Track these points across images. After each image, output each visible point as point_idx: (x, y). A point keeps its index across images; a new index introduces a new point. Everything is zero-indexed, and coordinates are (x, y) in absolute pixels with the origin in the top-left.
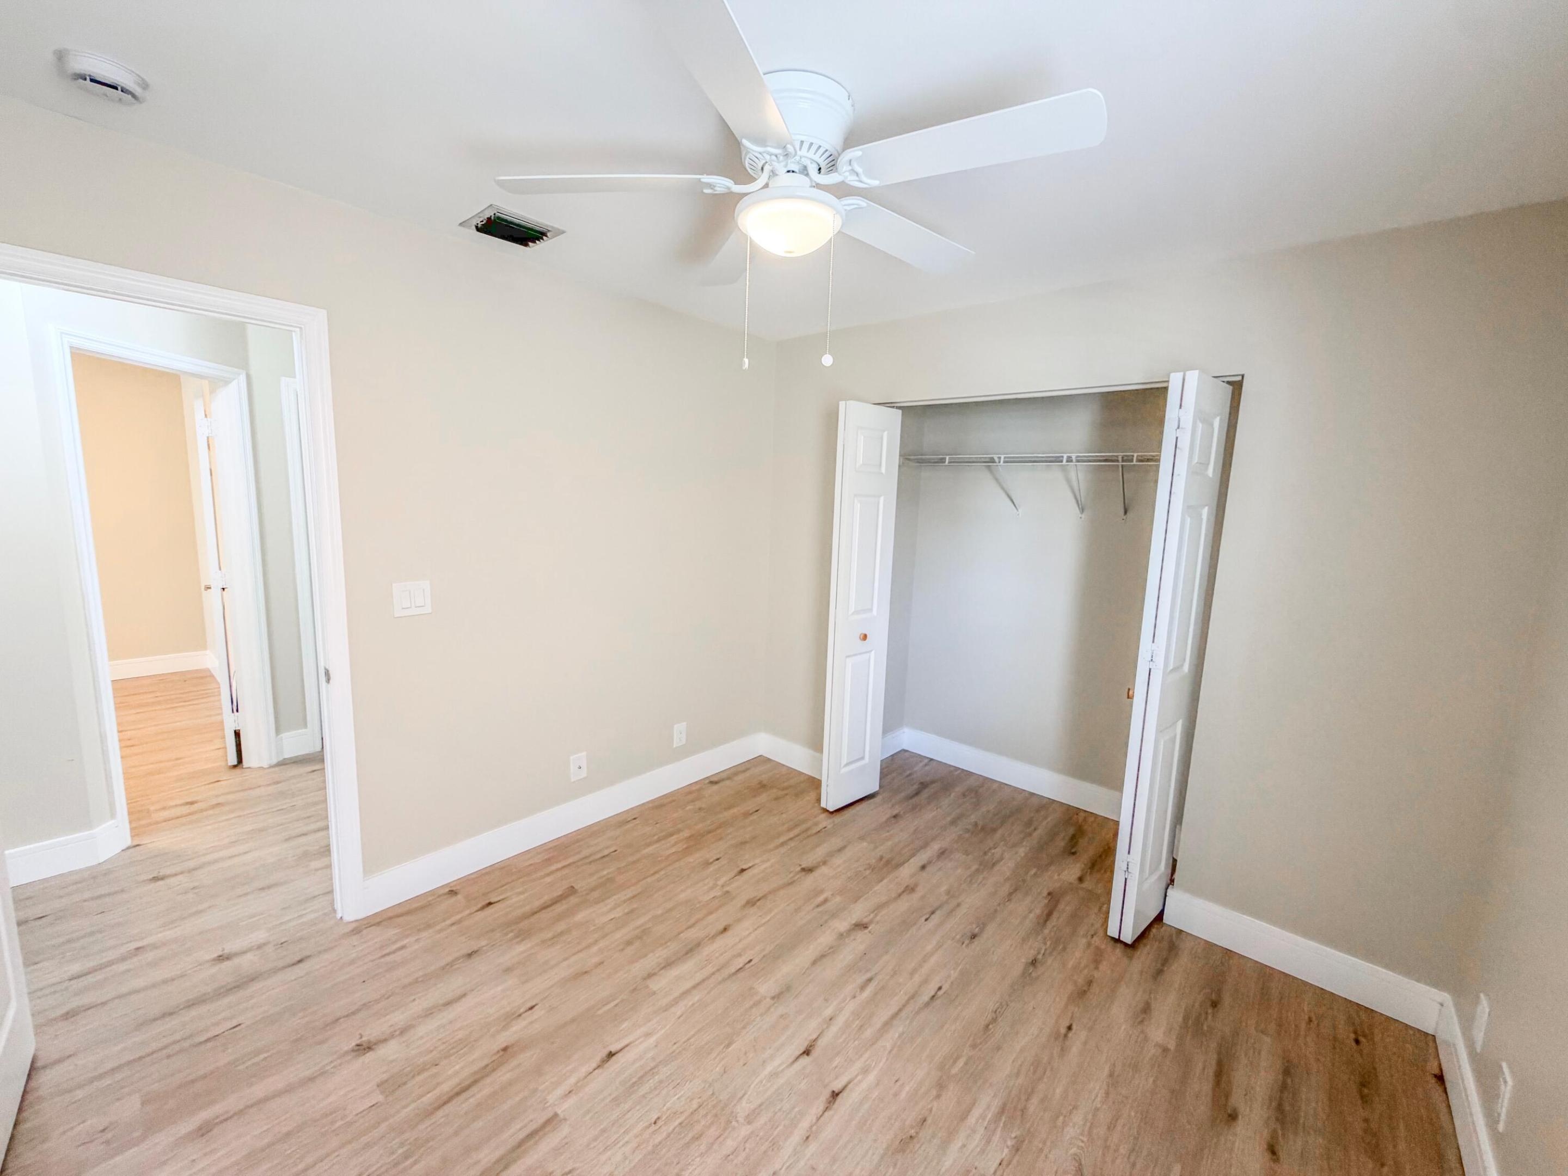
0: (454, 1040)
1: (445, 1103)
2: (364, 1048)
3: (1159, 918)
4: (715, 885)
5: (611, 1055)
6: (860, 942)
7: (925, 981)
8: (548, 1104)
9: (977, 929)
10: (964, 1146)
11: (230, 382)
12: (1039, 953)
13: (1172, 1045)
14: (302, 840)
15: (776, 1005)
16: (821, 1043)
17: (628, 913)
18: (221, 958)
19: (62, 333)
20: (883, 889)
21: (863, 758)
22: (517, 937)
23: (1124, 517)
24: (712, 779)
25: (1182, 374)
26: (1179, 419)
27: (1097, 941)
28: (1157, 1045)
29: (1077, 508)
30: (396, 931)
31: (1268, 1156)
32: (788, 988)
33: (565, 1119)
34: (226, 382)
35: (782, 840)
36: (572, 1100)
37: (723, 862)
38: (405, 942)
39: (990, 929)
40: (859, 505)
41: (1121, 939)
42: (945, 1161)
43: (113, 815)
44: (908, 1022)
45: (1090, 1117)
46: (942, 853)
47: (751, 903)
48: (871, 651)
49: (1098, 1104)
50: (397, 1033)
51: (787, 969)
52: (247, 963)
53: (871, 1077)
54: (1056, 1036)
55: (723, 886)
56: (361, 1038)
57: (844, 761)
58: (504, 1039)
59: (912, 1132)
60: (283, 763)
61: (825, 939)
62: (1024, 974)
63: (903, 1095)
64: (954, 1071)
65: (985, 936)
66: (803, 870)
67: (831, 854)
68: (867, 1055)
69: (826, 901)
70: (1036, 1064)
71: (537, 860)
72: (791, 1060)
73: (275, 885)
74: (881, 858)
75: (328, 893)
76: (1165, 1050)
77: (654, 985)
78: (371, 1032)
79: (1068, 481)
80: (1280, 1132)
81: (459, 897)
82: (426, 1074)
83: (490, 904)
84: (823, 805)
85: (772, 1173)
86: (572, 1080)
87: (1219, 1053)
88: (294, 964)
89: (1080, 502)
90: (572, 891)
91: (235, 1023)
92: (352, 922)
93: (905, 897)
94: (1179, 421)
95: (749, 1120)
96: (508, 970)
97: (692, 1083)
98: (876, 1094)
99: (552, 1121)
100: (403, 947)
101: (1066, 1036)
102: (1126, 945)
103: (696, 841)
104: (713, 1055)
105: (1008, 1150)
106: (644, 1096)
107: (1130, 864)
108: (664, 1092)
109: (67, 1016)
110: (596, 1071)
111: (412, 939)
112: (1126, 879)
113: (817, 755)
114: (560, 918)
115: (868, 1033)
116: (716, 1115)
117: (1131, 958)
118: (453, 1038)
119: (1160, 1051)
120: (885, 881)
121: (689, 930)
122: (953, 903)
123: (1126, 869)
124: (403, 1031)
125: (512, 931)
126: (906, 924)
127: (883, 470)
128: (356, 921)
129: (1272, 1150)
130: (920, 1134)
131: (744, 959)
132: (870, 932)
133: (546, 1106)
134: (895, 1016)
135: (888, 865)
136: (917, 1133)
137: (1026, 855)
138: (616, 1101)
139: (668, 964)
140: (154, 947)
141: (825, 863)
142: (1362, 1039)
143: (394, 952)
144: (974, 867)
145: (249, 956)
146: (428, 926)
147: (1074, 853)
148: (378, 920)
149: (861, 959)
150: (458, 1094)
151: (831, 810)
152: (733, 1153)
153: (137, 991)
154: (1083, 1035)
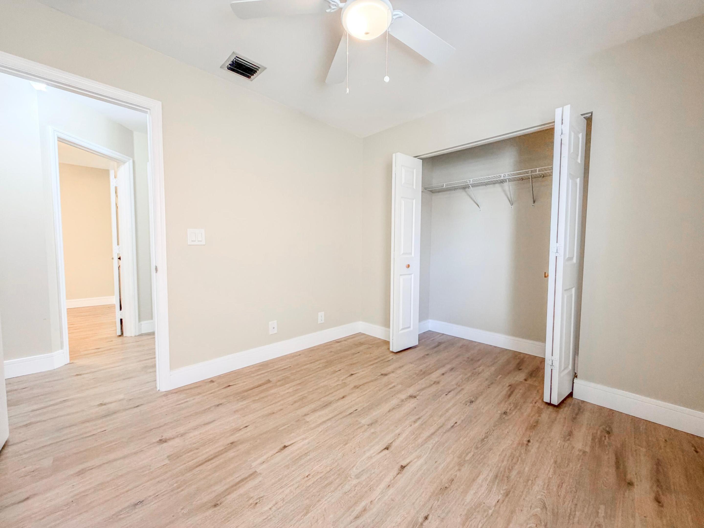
0: (207, 439)
1: (200, 465)
2: (162, 441)
3: (571, 395)
4: (338, 380)
5: (285, 447)
6: (412, 403)
7: (449, 419)
8: (252, 467)
9: (473, 399)
10: (476, 493)
11: (126, 162)
12: (507, 409)
13: (588, 449)
14: (146, 361)
15: (370, 428)
16: (394, 445)
17: (295, 390)
18: (101, 405)
19: (54, 130)
20: (423, 383)
21: (409, 327)
22: (242, 398)
23: (534, 205)
24: (337, 341)
25: (561, 108)
26: (562, 129)
27: (538, 404)
28: (579, 450)
29: (510, 204)
30: (185, 395)
31: (655, 504)
32: (376, 421)
33: (260, 474)
34: (124, 162)
35: (372, 363)
36: (264, 466)
37: (342, 371)
38: (188, 399)
39: (480, 399)
40: (403, 202)
41: (552, 403)
42: (466, 499)
43: (62, 348)
44: (440, 437)
45: (547, 481)
46: (452, 369)
47: (356, 387)
48: (412, 274)
49: (550, 475)
50: (180, 436)
51: (376, 413)
52: (112, 407)
53: (422, 461)
54: (521, 444)
55: (343, 380)
56: (162, 437)
57: (401, 328)
58: (232, 439)
59: (446, 485)
60: (141, 335)
61: (394, 402)
62: (500, 418)
63: (440, 468)
64: (467, 458)
65: (478, 402)
66: (382, 375)
67: (396, 369)
68: (419, 450)
69: (394, 386)
70: (512, 456)
71: (253, 370)
72: (379, 451)
73: (132, 377)
74: (421, 371)
75: (154, 381)
76: (584, 452)
77: (308, 419)
78: (166, 435)
79: (504, 191)
80: (660, 493)
81: (215, 383)
82: (192, 453)
83: (229, 386)
84: (391, 350)
85: (370, 501)
86: (265, 457)
87: (616, 455)
88: (135, 407)
89: (511, 201)
90: (269, 381)
91: (103, 429)
92: (164, 392)
93: (434, 386)
94: (562, 131)
95: (358, 476)
96: (236, 411)
97: (326, 460)
98: (425, 467)
99: (254, 475)
100: (187, 402)
101: (527, 445)
102: (554, 406)
103: (329, 363)
104: (337, 448)
105: (502, 495)
106: (302, 465)
107: (553, 361)
108: (313, 463)
109: (26, 425)
110: (277, 454)
111: (191, 398)
112: (552, 370)
113: (387, 329)
114: (262, 392)
115: (420, 441)
116: (339, 475)
117: (557, 412)
118: (207, 438)
119: (581, 453)
120: (424, 379)
121: (325, 397)
122: (459, 389)
123: (551, 364)
124: (182, 435)
125: (239, 396)
126: (435, 396)
127: (414, 187)
128: (166, 391)
129: (658, 500)
130: (451, 487)
131: (354, 409)
132: (417, 399)
133: (251, 467)
134: (433, 434)
135: (424, 374)
136: (450, 486)
137: (496, 370)
138: (287, 467)
139: (314, 411)
140: (73, 399)
141: (393, 372)
142: (698, 450)
143: (182, 403)
144: (469, 374)
145: (113, 404)
146: (199, 394)
147: (520, 370)
148: (176, 391)
149: (413, 410)
150: (206, 461)
151: (395, 351)
152: (349, 492)
153: (61, 416)
154: (537, 445)
